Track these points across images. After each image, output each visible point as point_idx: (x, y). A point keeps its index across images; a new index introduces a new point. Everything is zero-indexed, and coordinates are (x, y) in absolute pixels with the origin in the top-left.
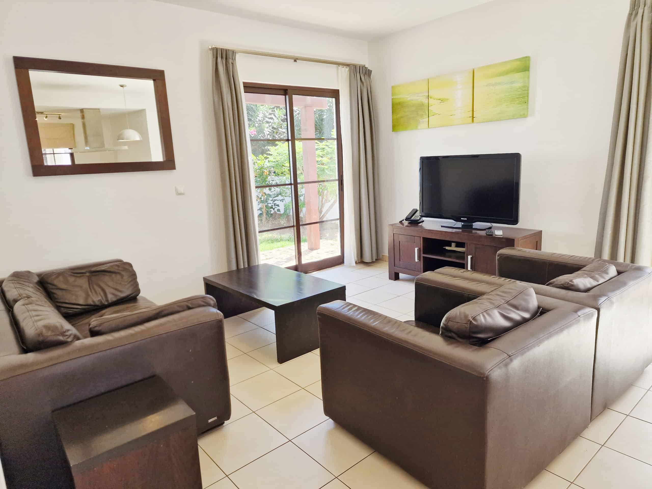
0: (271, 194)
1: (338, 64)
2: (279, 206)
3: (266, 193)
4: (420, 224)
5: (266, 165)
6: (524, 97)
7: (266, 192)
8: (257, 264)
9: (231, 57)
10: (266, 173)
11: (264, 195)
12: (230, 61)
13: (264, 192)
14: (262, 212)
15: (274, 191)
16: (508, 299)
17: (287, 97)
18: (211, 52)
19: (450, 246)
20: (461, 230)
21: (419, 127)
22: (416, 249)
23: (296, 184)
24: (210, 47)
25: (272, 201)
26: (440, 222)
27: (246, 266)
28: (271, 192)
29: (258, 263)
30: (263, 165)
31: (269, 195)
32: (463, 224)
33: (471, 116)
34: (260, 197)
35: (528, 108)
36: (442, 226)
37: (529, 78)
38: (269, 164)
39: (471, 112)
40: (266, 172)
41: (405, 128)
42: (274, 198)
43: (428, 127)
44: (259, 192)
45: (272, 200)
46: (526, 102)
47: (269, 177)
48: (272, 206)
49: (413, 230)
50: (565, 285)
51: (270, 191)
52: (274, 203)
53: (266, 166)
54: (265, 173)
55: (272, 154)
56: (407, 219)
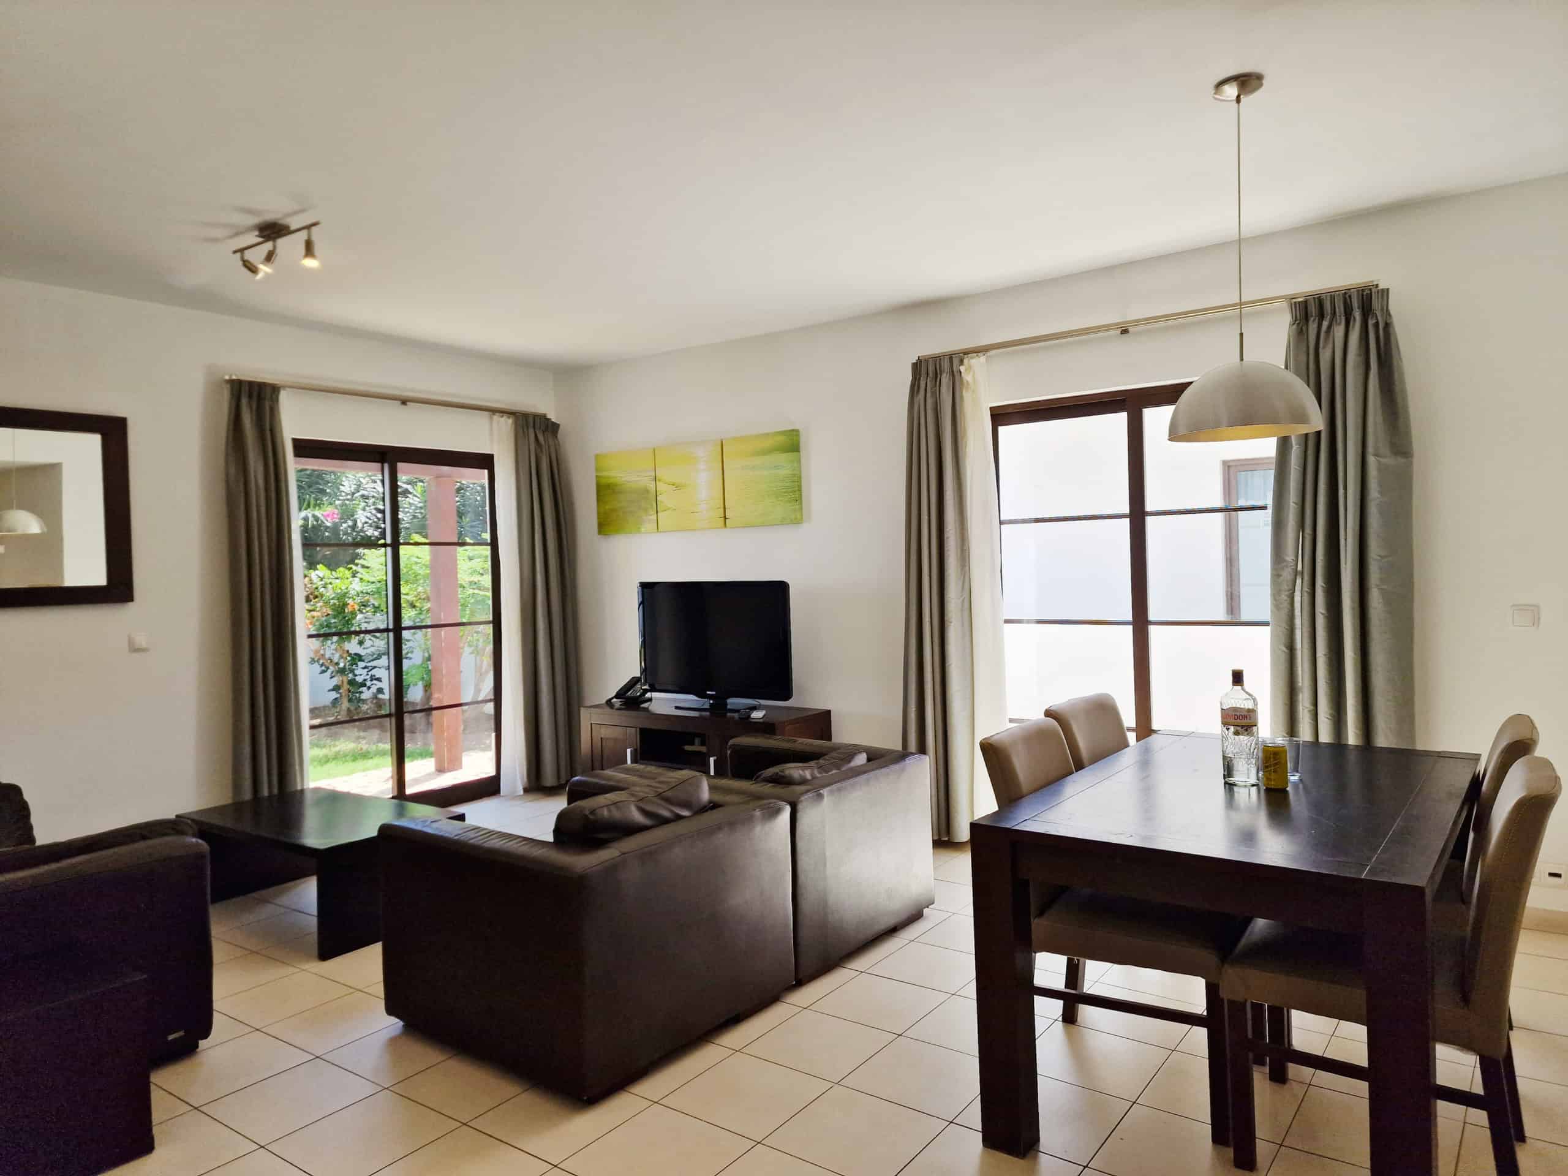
0: (362, 652)
1: (493, 411)
2: (381, 681)
3: (350, 652)
4: (645, 705)
5: (354, 589)
6: (795, 492)
7: (349, 649)
8: (299, 788)
9: (268, 396)
10: (353, 606)
11: (345, 655)
12: (267, 404)
13: (346, 649)
14: (338, 695)
15: (372, 646)
16: (660, 790)
17: (386, 466)
18: (229, 386)
19: (692, 744)
20: (708, 713)
21: (643, 530)
22: (629, 751)
23: (397, 629)
24: (227, 377)
25: (366, 670)
26: (675, 700)
27: (276, 791)
28: (364, 648)
29: (302, 784)
30: (346, 591)
31: (360, 658)
32: (711, 702)
33: (722, 516)
34: (336, 660)
35: (801, 509)
36: (677, 708)
37: (799, 461)
38: (361, 586)
39: (722, 510)
40: (353, 604)
41: (618, 530)
42: (370, 662)
43: (656, 531)
44: (333, 650)
45: (365, 667)
46: (799, 500)
47: (359, 616)
48: (365, 680)
49: (628, 717)
50: (774, 777)
51: (361, 645)
52: (370, 673)
53: (353, 592)
54: (349, 606)
55: (369, 565)
56: (617, 696)
